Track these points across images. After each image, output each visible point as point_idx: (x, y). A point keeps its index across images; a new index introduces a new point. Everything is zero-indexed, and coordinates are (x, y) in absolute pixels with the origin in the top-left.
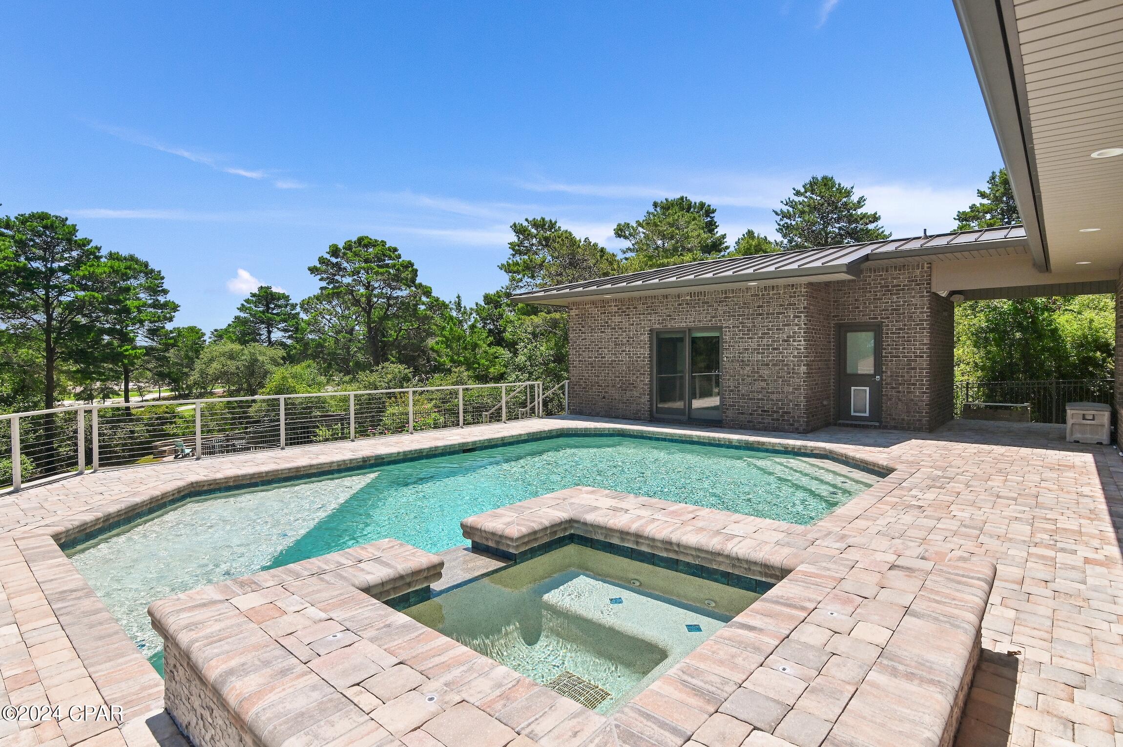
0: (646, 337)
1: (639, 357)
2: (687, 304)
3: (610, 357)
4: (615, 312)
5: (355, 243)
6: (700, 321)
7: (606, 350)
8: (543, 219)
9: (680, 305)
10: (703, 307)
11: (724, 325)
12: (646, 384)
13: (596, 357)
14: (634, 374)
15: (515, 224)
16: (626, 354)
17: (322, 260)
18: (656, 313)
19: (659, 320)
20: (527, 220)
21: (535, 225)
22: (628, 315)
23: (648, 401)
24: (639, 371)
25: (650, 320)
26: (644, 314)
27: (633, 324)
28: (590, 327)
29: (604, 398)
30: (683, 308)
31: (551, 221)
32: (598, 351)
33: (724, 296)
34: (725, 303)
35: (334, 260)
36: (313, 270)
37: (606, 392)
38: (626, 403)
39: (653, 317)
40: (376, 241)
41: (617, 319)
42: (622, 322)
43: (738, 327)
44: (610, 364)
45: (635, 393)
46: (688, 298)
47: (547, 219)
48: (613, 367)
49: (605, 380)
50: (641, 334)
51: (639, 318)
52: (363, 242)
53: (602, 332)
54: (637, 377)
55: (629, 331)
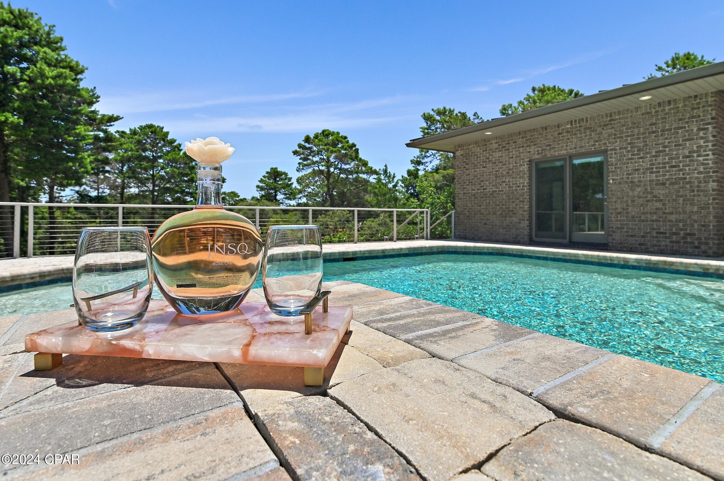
0: (525, 168)
1: (518, 186)
2: (568, 132)
3: (491, 189)
4: (496, 149)
5: (320, 134)
6: (581, 147)
7: (487, 183)
8: (445, 108)
9: (560, 134)
10: (585, 133)
11: (609, 148)
12: (526, 211)
13: (478, 190)
14: (513, 202)
15: (424, 114)
16: (506, 185)
17: (300, 146)
18: (535, 145)
19: (538, 151)
20: (433, 110)
21: (439, 113)
22: (508, 149)
23: (527, 226)
24: (518, 199)
25: (529, 152)
26: (523, 147)
27: (512, 157)
28: (473, 163)
29: (485, 224)
30: (563, 137)
31: (450, 109)
32: (480, 184)
33: (609, 119)
34: (610, 127)
35: (307, 145)
36: (295, 153)
37: (487, 219)
38: (506, 228)
39: (532, 149)
40: (333, 132)
41: (498, 154)
42: (502, 156)
43: (626, 148)
44: (491, 194)
45: (515, 219)
46: (569, 126)
47: (447, 108)
48: (494, 197)
49: (486, 209)
50: (521, 165)
51: (518, 151)
52: (326, 134)
53: (484, 167)
54: (516, 205)
55: (509, 164)
